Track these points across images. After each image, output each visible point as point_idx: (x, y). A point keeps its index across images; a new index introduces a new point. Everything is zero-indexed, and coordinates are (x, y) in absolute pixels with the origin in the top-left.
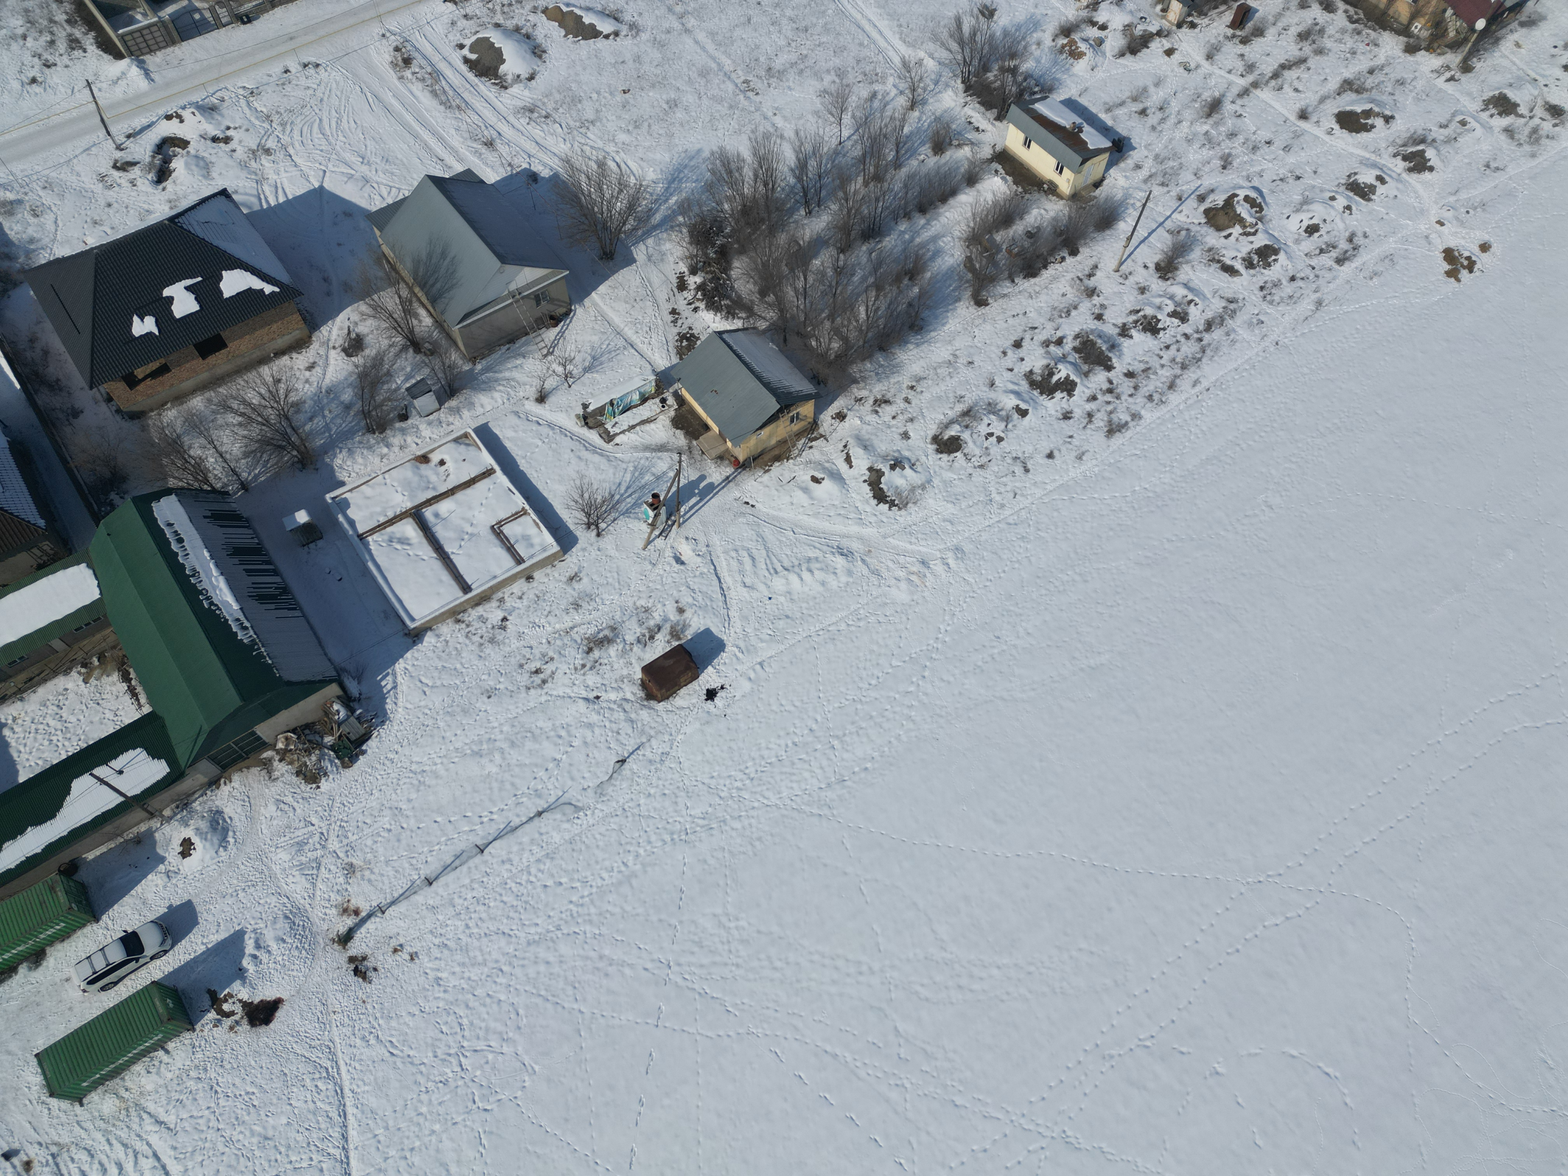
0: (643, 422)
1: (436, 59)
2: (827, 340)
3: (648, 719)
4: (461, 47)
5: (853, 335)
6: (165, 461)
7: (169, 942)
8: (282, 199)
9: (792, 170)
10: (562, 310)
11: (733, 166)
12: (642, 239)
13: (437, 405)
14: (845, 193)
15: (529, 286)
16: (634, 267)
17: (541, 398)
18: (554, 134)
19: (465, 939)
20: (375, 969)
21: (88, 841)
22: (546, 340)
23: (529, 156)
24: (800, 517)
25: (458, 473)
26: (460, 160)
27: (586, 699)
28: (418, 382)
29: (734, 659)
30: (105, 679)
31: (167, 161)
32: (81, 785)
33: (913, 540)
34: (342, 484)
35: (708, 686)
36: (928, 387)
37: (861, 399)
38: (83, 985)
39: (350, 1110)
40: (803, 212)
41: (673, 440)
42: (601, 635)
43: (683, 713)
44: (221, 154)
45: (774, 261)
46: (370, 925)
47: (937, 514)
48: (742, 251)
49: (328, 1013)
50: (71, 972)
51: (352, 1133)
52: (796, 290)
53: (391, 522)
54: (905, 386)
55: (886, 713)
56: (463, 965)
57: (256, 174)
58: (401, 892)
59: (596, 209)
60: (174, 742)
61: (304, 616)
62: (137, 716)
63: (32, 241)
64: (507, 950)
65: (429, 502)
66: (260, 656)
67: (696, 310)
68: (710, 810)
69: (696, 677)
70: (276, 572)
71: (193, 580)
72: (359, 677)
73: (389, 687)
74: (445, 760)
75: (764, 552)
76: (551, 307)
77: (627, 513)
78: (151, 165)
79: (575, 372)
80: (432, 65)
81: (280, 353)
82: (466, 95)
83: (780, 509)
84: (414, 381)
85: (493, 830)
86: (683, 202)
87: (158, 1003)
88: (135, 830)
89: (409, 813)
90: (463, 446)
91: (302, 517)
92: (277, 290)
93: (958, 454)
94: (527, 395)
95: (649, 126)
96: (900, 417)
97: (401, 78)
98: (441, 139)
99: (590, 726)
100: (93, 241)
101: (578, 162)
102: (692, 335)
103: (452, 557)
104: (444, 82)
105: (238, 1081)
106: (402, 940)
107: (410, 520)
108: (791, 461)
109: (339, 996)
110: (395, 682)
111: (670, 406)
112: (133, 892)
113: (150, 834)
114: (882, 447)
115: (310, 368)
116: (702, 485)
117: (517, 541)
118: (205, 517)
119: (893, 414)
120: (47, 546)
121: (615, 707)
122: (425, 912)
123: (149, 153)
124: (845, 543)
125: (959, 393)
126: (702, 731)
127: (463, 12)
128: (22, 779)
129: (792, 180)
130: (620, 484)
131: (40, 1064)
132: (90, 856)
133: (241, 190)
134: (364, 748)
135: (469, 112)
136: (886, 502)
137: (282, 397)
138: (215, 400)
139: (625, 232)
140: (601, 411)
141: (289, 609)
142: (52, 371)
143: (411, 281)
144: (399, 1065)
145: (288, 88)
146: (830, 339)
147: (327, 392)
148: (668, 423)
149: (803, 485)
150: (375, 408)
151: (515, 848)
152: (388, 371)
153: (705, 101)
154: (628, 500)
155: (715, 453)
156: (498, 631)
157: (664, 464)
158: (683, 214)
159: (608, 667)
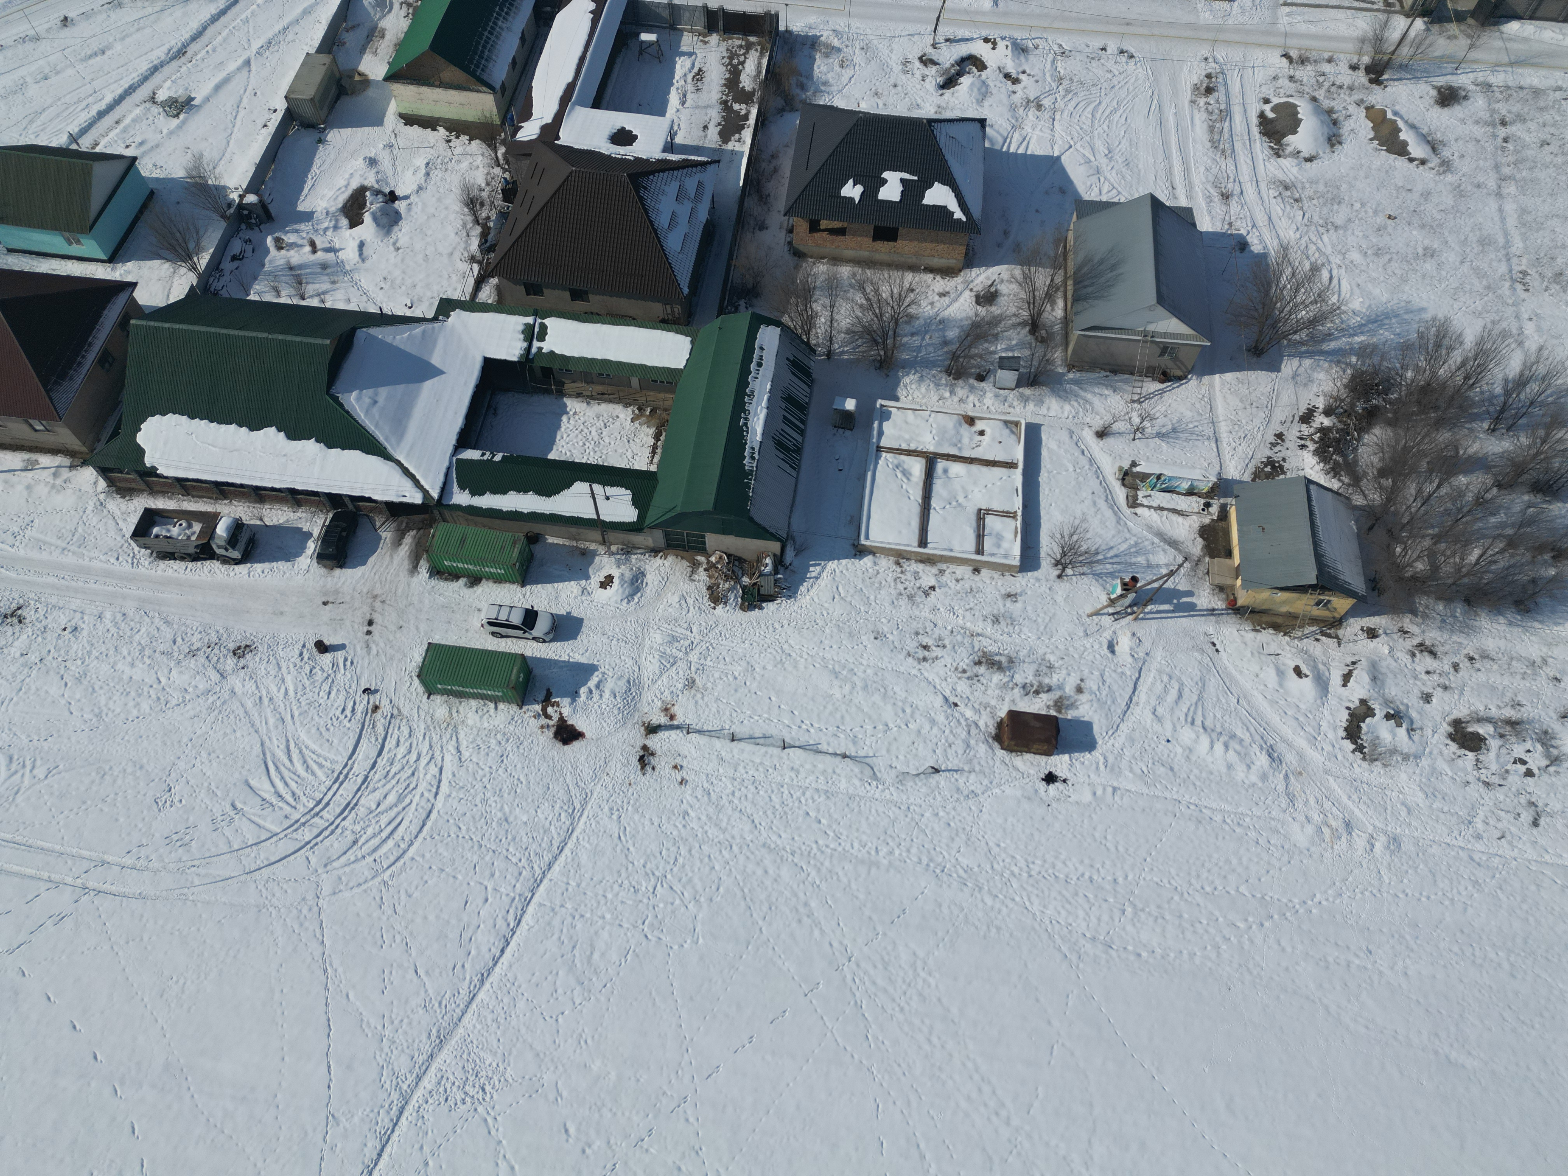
0: (1174, 511)
1: (1236, 100)
2: (1415, 556)
3: (983, 755)
4: (1267, 101)
5: (1447, 569)
6: (793, 300)
7: (551, 636)
8: (1021, 151)
9: (1506, 381)
10: (1178, 373)
11: (1446, 342)
12: (1301, 356)
13: (1013, 385)
14: (1548, 435)
15: (1165, 335)
16: (1274, 375)
17: (1102, 434)
18: (1292, 219)
19: (725, 800)
20: (653, 768)
21: (556, 528)
22: (1145, 389)
23: (1254, 226)
24: (1255, 693)
25: (987, 449)
26: (1190, 196)
27: (946, 699)
28: (1013, 357)
29: (1094, 766)
30: (645, 428)
31: (960, 74)
32: (580, 488)
33: (1355, 797)
34: (897, 399)
35: (1053, 770)
36: (1489, 671)
37: (1406, 632)
38: (485, 621)
39: (567, 851)
40: (1486, 425)
41: (1190, 544)
42: (997, 658)
43: (1014, 774)
44: (1003, 90)
45: (1419, 451)
46: (674, 734)
47: (1400, 792)
48: (1392, 423)
49: (603, 771)
50: (484, 606)
51: (556, 868)
52: (1420, 491)
53: (909, 453)
54: (1465, 652)
55: (1198, 925)
56: (710, 818)
57: (1017, 120)
58: (710, 728)
59: (1279, 305)
60: (653, 503)
61: (797, 478)
62: (644, 468)
63: (826, 83)
64: (746, 836)
65: (948, 457)
66: (748, 485)
67: (1303, 447)
68: (976, 869)
69: (1048, 753)
70: (802, 433)
71: (746, 399)
72: (798, 552)
73: (813, 575)
74: (810, 659)
75: (1195, 698)
76: (1170, 364)
77: (1098, 576)
78: (947, 70)
79: (1148, 431)
80: (1228, 104)
81: (929, 270)
82: (1238, 145)
83: (1241, 672)
84: (1010, 354)
85: (804, 739)
86: (1368, 345)
87: (515, 671)
88: (587, 544)
89: (757, 676)
90: (1008, 431)
91: (850, 404)
92: (964, 219)
93: (1471, 755)
94: (1092, 423)
95: (1390, 260)
96: (1436, 677)
97: (1193, 102)
98: (1187, 170)
99: (933, 722)
100: (866, 106)
101: (1295, 256)
102: (1281, 467)
103: (932, 511)
104: (1227, 124)
105: (519, 766)
106: (684, 764)
107: (923, 461)
108: (1287, 638)
109: (619, 765)
110: (820, 574)
111: (1209, 514)
112: (556, 585)
113: (594, 554)
114: (1393, 690)
115: (942, 295)
116: (1184, 600)
117: (990, 534)
118: (788, 359)
119: (1430, 669)
120: (678, 309)
121: (964, 723)
122: (714, 757)
123: (952, 61)
124: (1281, 747)
125: (1519, 698)
126: (1019, 802)
127: (1292, 73)
128: (551, 456)
129: (1498, 390)
130: (1112, 548)
131: (427, 651)
132: (550, 540)
133: (996, 127)
134: (764, 605)
135: (1230, 161)
136: (1355, 743)
137: (906, 304)
138: (858, 277)
139: (1290, 340)
140: (1144, 477)
141: (791, 466)
142: (770, 187)
143: (1071, 272)
144: (619, 849)
145: (1095, 63)
146: (1419, 557)
147: (940, 321)
148: (1196, 526)
149: (1282, 668)
150: (965, 357)
151: (808, 766)
152: (998, 334)
153: (1465, 268)
154: (1108, 566)
155: (1219, 580)
156: (920, 593)
157: (1164, 558)
158: (1359, 356)
159: (983, 688)
